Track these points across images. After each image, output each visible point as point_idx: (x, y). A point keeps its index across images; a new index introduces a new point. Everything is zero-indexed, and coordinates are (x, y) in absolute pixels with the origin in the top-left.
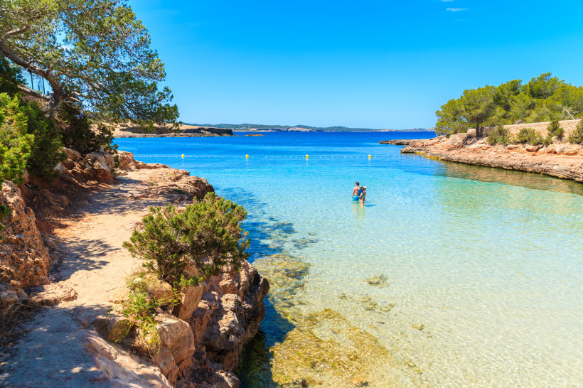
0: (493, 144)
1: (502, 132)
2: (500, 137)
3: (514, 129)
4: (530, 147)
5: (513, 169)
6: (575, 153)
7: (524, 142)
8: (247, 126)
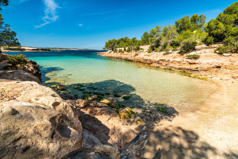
0: (114, 53)
1: (116, 50)
2: (115, 51)
3: (118, 49)
4: (120, 53)
5: (118, 58)
6: (127, 54)
7: (120, 52)
8: (56, 48)
